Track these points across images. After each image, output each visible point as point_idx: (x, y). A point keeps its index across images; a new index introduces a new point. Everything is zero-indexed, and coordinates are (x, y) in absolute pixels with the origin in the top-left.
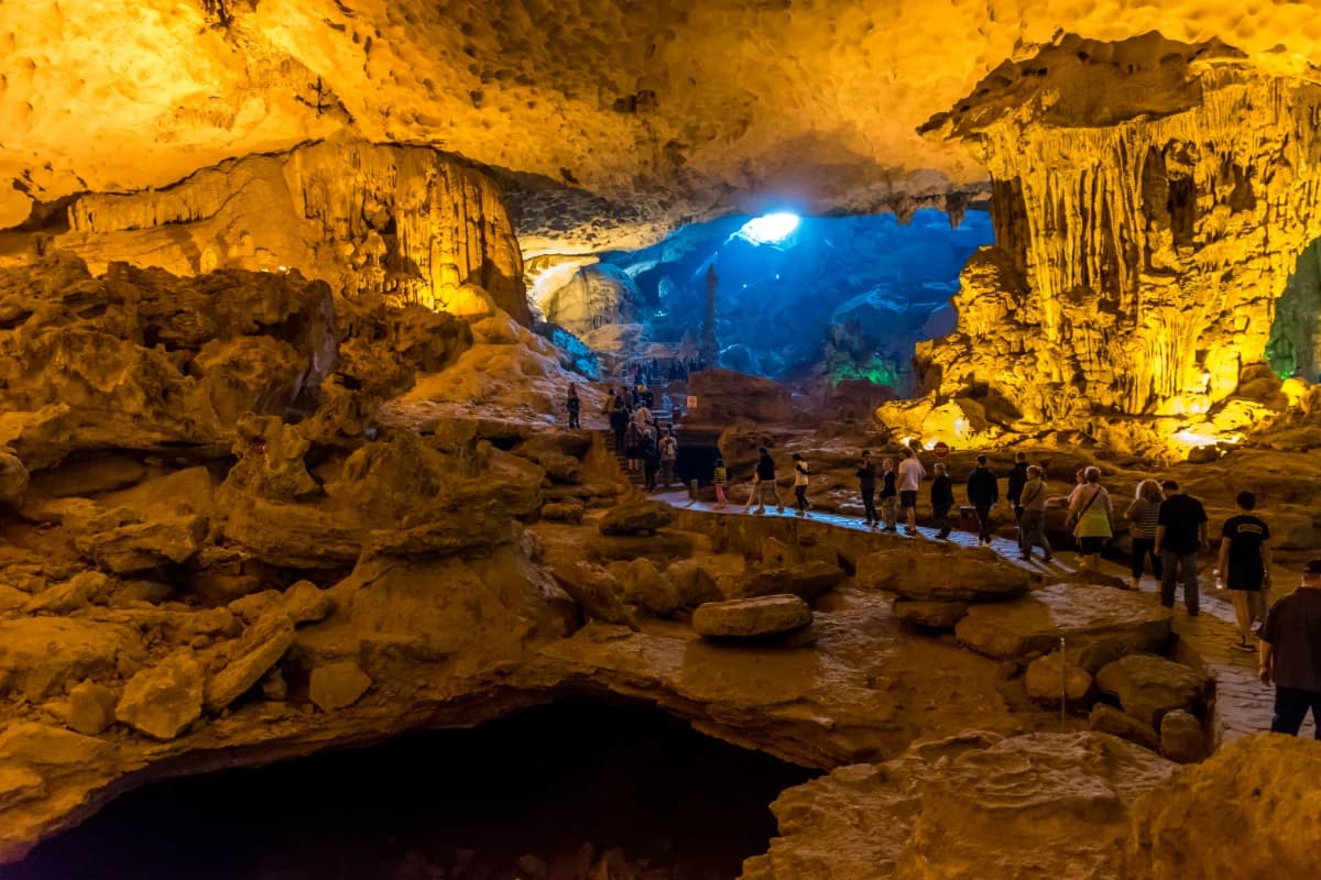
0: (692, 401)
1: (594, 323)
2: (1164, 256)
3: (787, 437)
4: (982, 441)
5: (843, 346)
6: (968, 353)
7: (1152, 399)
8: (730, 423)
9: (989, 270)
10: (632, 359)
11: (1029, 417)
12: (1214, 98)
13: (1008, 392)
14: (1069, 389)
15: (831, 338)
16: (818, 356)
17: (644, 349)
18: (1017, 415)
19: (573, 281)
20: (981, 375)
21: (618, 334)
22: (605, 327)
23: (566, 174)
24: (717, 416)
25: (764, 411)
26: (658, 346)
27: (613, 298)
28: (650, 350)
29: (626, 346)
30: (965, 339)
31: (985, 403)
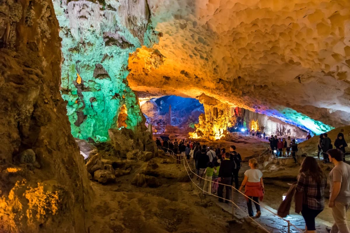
0: (166, 130)
1: (149, 111)
2: (215, 119)
3: (179, 136)
4: (199, 137)
5: (191, 120)
6: (199, 127)
7: (215, 134)
8: (171, 133)
9: (202, 117)
10: (156, 119)
11: (204, 135)
12: (218, 104)
13: (202, 132)
14: (208, 132)
15: (189, 118)
16: (187, 121)
17: (158, 117)
18: (203, 135)
19: (145, 103)
20: (200, 130)
21: (153, 113)
22: (151, 112)
23: (147, 91)
24: (169, 132)
25: (176, 131)
26: (160, 116)
27: (152, 107)
28: (159, 117)
29: (155, 116)
30: (199, 125)
31: (200, 133)
